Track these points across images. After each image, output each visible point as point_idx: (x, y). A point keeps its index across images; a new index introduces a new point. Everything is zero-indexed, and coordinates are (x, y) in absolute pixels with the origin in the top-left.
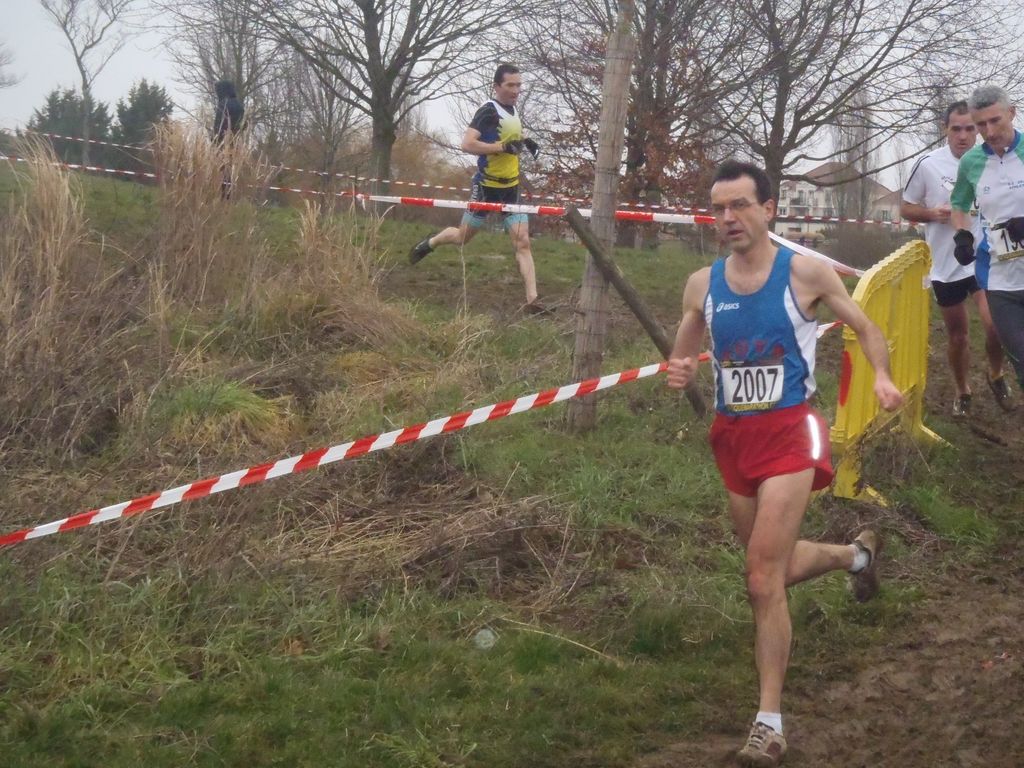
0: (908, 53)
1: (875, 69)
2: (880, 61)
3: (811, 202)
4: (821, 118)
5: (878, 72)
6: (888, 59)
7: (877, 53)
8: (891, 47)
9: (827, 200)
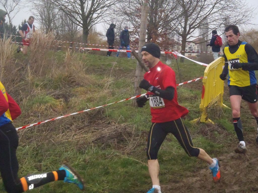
0: (217, 10)
1: (209, 14)
2: (211, 12)
3: (194, 48)
4: (196, 27)
5: (210, 15)
6: (213, 12)
7: (210, 10)
8: (213, 9)
9: (198, 47)
